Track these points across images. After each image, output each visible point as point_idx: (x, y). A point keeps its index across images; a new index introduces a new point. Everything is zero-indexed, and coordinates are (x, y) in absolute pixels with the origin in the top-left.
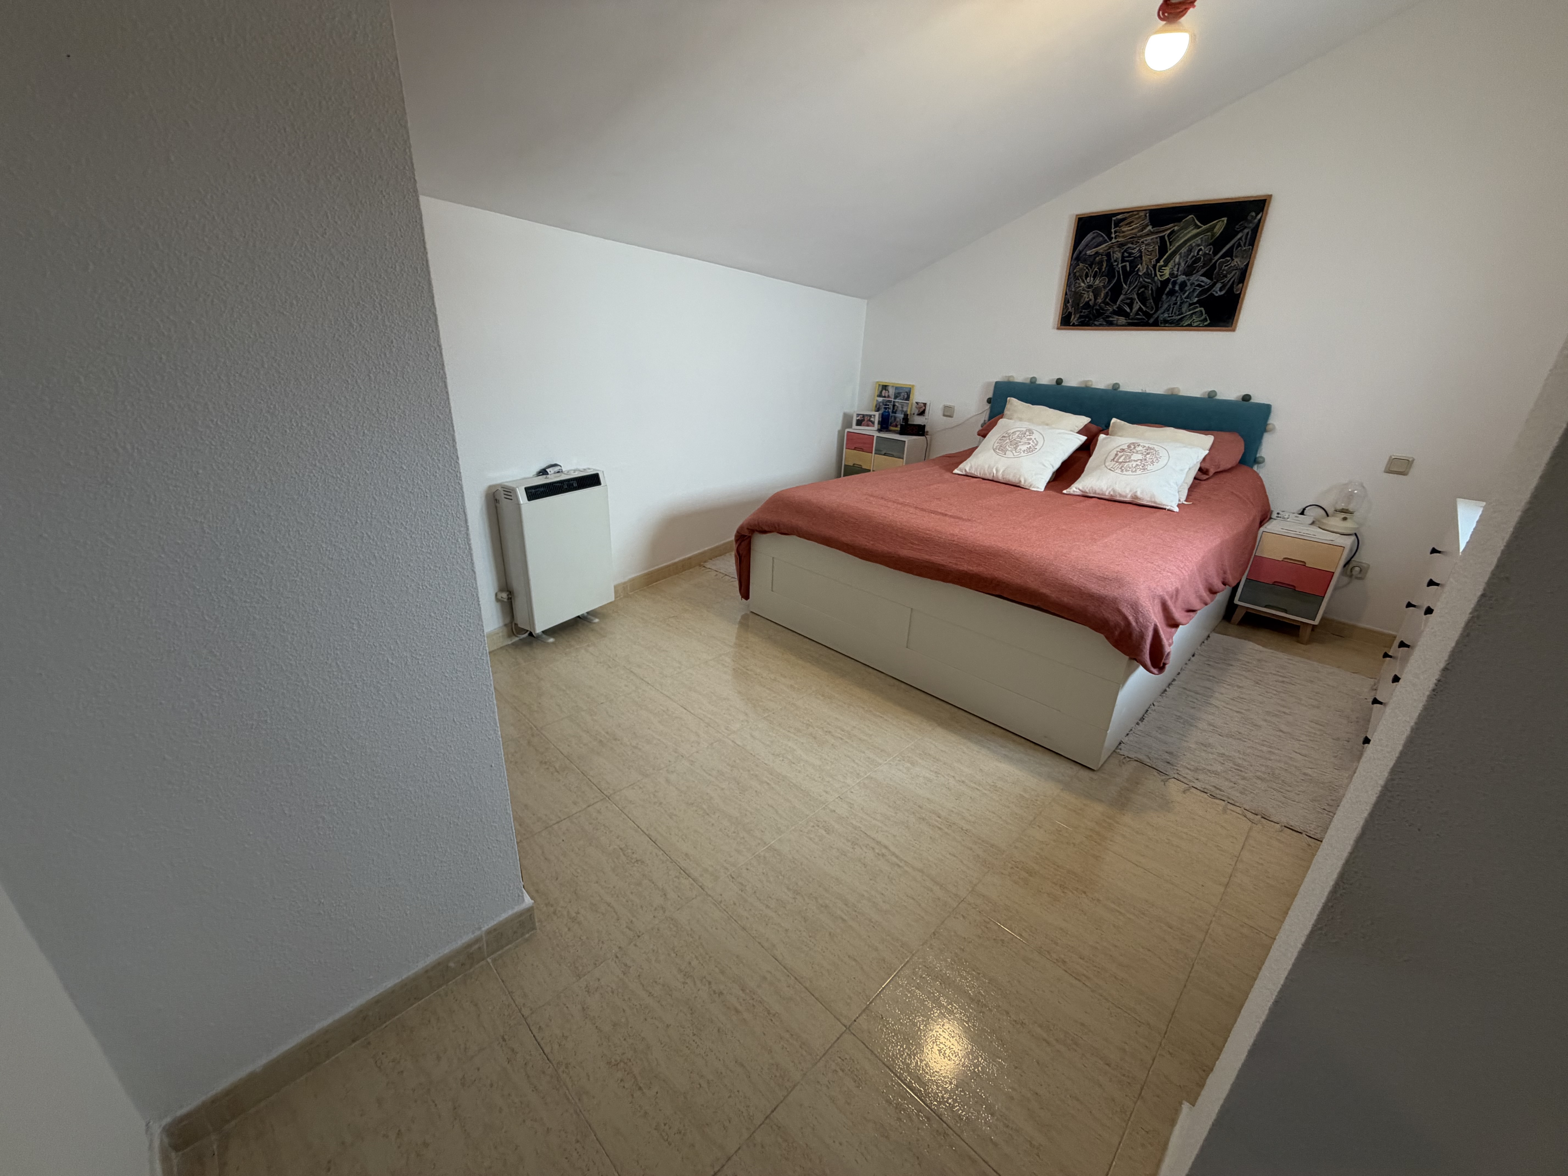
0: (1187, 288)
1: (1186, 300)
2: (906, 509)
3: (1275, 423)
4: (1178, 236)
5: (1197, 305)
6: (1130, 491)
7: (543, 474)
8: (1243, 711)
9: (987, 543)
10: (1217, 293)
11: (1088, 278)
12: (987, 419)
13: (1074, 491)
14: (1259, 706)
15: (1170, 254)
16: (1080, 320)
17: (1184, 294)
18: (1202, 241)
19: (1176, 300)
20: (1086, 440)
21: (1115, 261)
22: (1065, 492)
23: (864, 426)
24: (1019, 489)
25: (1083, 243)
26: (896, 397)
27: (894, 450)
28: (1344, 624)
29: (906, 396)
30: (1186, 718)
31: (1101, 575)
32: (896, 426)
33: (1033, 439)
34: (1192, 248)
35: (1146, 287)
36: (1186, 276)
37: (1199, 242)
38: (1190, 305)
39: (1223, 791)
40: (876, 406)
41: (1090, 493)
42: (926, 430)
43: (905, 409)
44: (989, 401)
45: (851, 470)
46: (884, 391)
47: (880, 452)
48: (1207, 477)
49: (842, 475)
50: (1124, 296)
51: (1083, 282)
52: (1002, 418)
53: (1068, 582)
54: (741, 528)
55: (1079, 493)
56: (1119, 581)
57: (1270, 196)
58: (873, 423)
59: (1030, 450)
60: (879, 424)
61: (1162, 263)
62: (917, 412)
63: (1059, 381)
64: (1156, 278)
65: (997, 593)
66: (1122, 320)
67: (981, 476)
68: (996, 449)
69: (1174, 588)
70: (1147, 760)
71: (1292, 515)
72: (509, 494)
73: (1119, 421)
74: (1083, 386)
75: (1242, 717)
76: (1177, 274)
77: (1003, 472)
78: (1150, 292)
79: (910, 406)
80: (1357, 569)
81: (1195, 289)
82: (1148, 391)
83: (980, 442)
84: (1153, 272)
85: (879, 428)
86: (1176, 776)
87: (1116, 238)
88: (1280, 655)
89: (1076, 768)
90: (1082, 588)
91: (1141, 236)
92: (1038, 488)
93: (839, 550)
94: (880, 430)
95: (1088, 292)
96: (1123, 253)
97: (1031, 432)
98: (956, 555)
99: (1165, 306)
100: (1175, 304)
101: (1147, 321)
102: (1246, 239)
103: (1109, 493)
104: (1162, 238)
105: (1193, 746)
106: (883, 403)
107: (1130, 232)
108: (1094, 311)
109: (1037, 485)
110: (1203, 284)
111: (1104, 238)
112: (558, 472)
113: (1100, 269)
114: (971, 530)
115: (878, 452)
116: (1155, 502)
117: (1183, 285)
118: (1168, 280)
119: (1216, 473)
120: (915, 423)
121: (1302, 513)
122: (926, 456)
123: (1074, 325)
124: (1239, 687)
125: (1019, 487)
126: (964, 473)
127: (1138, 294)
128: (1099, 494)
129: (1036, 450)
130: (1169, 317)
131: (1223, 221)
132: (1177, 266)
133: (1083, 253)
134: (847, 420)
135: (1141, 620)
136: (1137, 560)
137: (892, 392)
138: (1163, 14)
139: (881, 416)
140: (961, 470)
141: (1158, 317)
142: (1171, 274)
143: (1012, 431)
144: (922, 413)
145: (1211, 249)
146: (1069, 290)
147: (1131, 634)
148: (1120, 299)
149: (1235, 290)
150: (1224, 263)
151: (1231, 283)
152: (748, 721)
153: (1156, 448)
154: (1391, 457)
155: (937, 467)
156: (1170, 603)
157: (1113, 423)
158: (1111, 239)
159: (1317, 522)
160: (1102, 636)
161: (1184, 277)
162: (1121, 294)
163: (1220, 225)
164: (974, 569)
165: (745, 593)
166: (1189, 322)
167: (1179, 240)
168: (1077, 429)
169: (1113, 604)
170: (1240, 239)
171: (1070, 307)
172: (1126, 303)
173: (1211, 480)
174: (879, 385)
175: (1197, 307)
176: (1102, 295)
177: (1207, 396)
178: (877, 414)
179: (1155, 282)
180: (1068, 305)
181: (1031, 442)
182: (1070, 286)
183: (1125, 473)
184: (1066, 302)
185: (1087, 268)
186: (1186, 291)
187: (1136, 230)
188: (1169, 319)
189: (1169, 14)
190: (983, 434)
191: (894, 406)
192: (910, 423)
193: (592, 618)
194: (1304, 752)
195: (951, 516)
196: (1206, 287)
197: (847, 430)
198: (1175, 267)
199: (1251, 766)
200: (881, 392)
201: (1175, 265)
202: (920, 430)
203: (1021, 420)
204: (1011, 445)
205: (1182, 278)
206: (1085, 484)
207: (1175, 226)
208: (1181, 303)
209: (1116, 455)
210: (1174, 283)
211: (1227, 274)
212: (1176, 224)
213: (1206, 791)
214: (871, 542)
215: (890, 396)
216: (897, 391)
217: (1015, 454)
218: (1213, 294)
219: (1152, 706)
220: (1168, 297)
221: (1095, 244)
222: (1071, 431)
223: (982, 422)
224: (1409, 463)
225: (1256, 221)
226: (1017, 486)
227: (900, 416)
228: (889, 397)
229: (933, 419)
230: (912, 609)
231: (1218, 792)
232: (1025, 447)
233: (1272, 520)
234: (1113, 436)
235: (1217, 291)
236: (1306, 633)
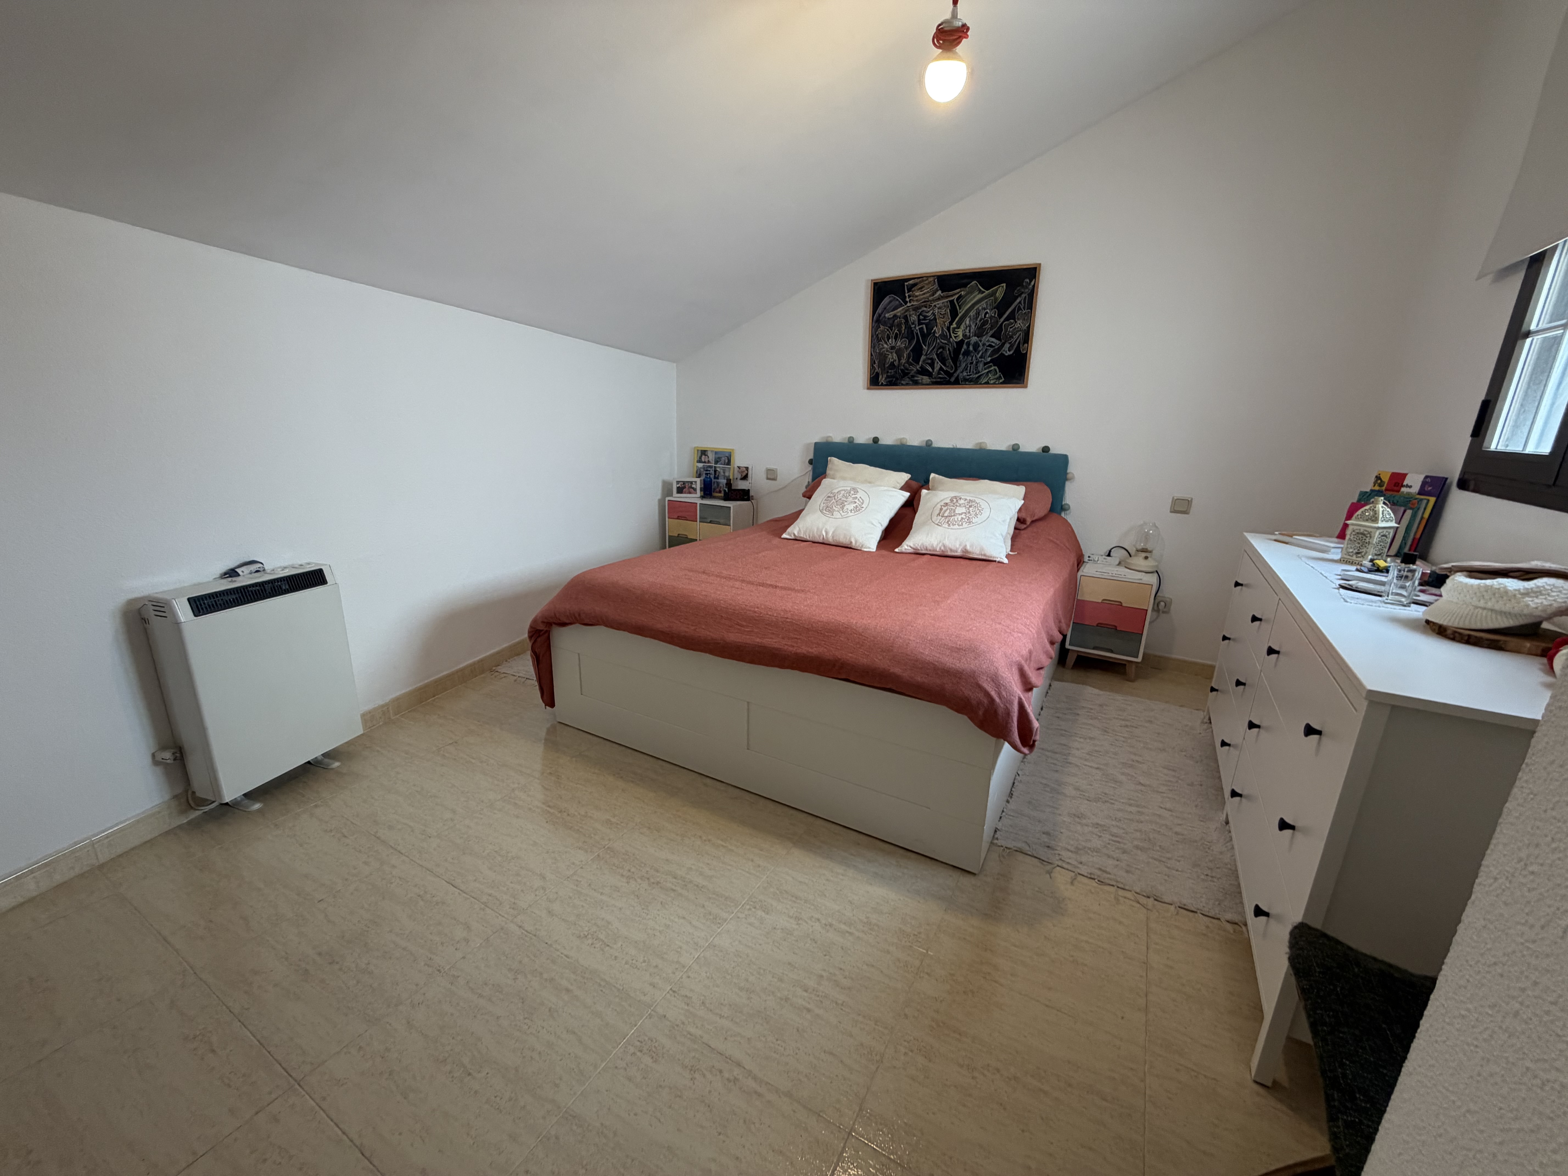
0: (980, 348)
1: (980, 360)
2: (731, 583)
3: (1072, 471)
4: (965, 301)
5: (991, 364)
6: (960, 545)
7: (230, 577)
8: (1101, 767)
9: (824, 617)
10: (1006, 352)
11: (890, 340)
12: (810, 480)
13: (906, 549)
14: (1114, 758)
15: (960, 318)
16: (888, 380)
17: (978, 354)
18: (987, 305)
19: (972, 360)
20: (910, 496)
21: (913, 324)
22: (897, 550)
23: (685, 493)
24: (852, 550)
25: (881, 306)
26: (716, 462)
27: (719, 517)
28: (1160, 657)
29: (727, 461)
30: (1053, 785)
31: (954, 645)
32: (720, 492)
33: (858, 498)
34: (980, 311)
35: (943, 348)
36: (978, 337)
37: (985, 306)
38: (985, 364)
39: (1110, 874)
40: (697, 472)
41: (922, 550)
42: (750, 495)
43: (727, 474)
44: (811, 462)
45: (677, 541)
46: (703, 456)
47: (705, 520)
48: (1025, 526)
49: (667, 547)
50: (925, 357)
51: (886, 343)
52: (825, 478)
53: (919, 657)
54: (535, 621)
55: (911, 551)
56: (972, 650)
57: (1040, 264)
58: (695, 490)
59: (857, 509)
60: (701, 491)
61: (954, 325)
62: (739, 477)
63: (876, 440)
64: (951, 339)
65: (844, 677)
66: (926, 379)
67: (811, 539)
68: (823, 509)
69: (1027, 650)
70: (1026, 848)
71: (1100, 558)
72: (162, 609)
73: (937, 476)
74: (899, 443)
75: (1103, 775)
76: (969, 335)
77: (833, 532)
78: (948, 352)
79: (732, 470)
80: (1162, 604)
81: (987, 349)
82: (958, 447)
83: (806, 505)
84: (948, 334)
85: (702, 495)
86: (1060, 863)
87: (910, 302)
88: (1119, 697)
89: (956, 875)
90: (936, 663)
91: (934, 300)
92: (869, 548)
93: (655, 638)
94: (702, 497)
95: (892, 353)
96: (919, 316)
97: (856, 491)
98: (792, 635)
99: (963, 365)
100: (972, 363)
101: (949, 380)
102: (1025, 303)
103: (940, 549)
104: (952, 302)
105: (1067, 819)
106: (704, 468)
107: (922, 297)
108: (900, 371)
109: (868, 545)
110: (993, 345)
111: (900, 302)
112: (257, 571)
113: (900, 331)
114: (805, 603)
115: (703, 520)
116: (985, 555)
117: (976, 346)
118: (962, 341)
119: (1033, 522)
120: (739, 488)
121: (1109, 555)
122: (754, 521)
123: (882, 385)
124: (1091, 738)
125: (851, 548)
126: (793, 537)
127: (937, 354)
128: (930, 550)
129: (863, 509)
130: (968, 375)
131: (1003, 287)
132: (968, 328)
133: (883, 316)
134: (667, 489)
135: (1004, 693)
136: (985, 622)
137: (711, 457)
138: (938, 41)
139: (703, 482)
140: (789, 534)
141: (958, 376)
142: (964, 336)
143: (836, 491)
144: (745, 478)
145: (996, 312)
146: (874, 351)
147: (996, 712)
148: (922, 359)
149: (1021, 350)
150: (1009, 325)
151: (1017, 343)
152: (544, 889)
153: (978, 501)
154: (1173, 498)
155: (764, 532)
156: (1026, 668)
157: (933, 478)
158: (906, 303)
159: (1123, 563)
160: (966, 717)
161: (976, 338)
162: (921, 354)
163: (1000, 291)
164: (814, 651)
165: (549, 699)
166: (986, 380)
167: (967, 304)
168: (900, 486)
169: (970, 678)
170: (1020, 302)
171: (877, 368)
172: (927, 363)
173: (1030, 529)
174: (698, 450)
175: (991, 366)
176: (905, 355)
177: (1011, 449)
178: (698, 480)
179: (950, 342)
180: (875, 365)
181: (857, 501)
182: (874, 347)
183: (952, 527)
184: (872, 363)
185: (888, 330)
186: (980, 351)
187: (928, 295)
188: (968, 377)
189: (944, 40)
190: (808, 495)
191: (715, 471)
192: (733, 488)
193: (330, 761)
194: (1168, 806)
195: (782, 588)
196: (996, 347)
197: (667, 499)
198: (966, 328)
199: (1127, 833)
200: (700, 458)
201: (967, 327)
202: (744, 495)
203: (844, 479)
204: (837, 505)
205: (974, 339)
206: (915, 541)
207: (961, 291)
208: (977, 363)
209: (941, 509)
210: (968, 344)
211: (1012, 334)
212: (962, 289)
213: (1093, 876)
214: (693, 628)
215: (710, 460)
216: (717, 456)
217: (843, 514)
218: (1004, 354)
219: (1017, 777)
220: (964, 357)
221: (892, 308)
222: (894, 488)
223: (806, 483)
224: (1189, 502)
225: (1031, 286)
226: (848, 547)
227: (723, 481)
228: (709, 462)
229: (757, 482)
230: (748, 703)
231: (1105, 875)
232: (852, 507)
233: (1085, 564)
234: (935, 490)
235: (1007, 351)
236: (1132, 670)
